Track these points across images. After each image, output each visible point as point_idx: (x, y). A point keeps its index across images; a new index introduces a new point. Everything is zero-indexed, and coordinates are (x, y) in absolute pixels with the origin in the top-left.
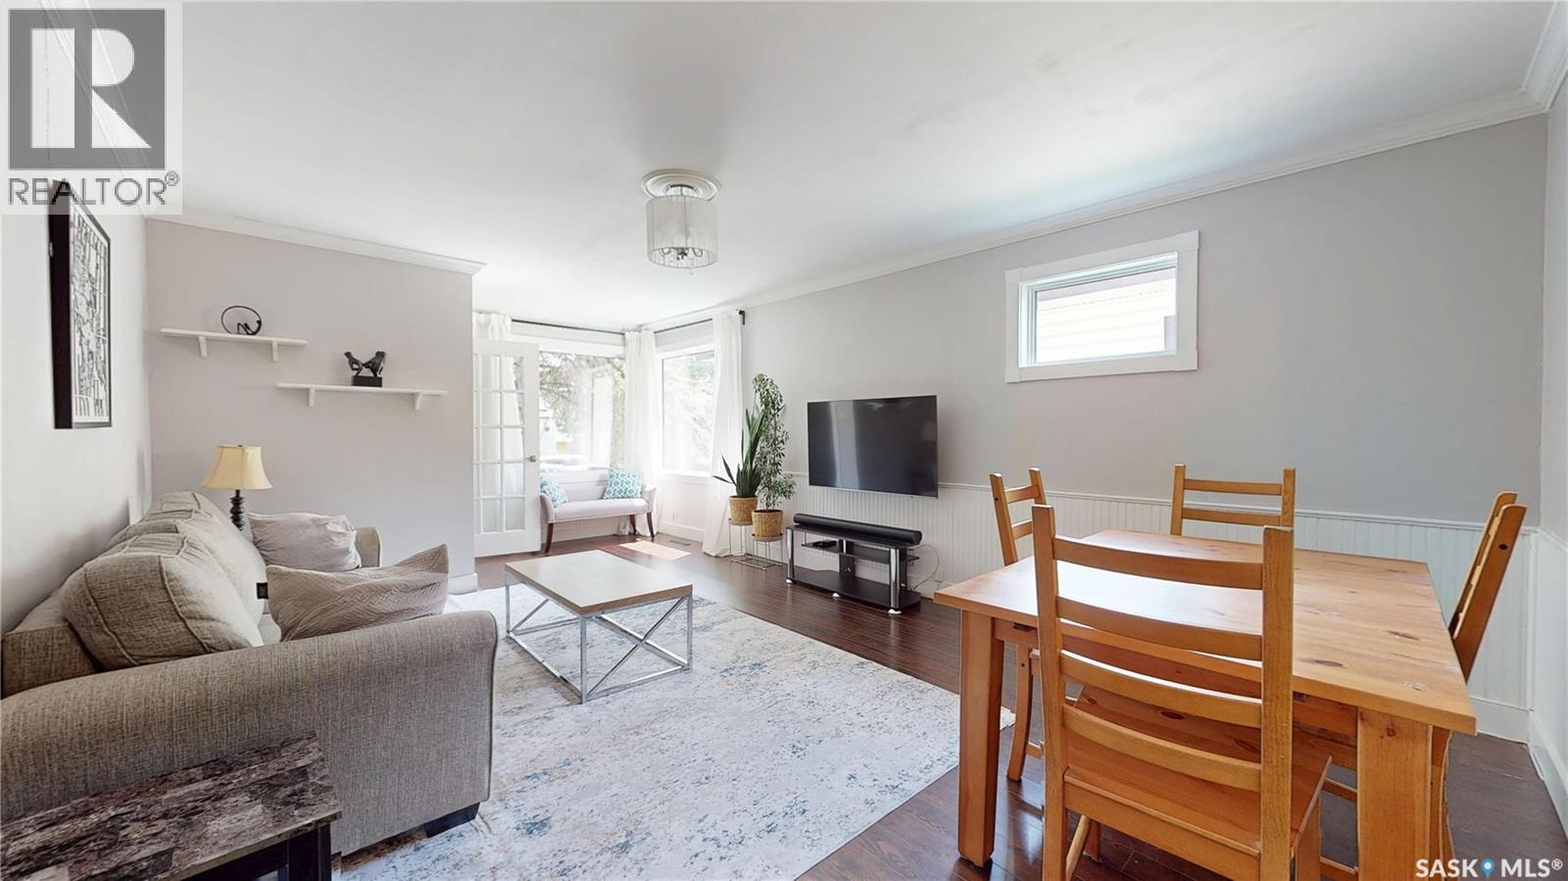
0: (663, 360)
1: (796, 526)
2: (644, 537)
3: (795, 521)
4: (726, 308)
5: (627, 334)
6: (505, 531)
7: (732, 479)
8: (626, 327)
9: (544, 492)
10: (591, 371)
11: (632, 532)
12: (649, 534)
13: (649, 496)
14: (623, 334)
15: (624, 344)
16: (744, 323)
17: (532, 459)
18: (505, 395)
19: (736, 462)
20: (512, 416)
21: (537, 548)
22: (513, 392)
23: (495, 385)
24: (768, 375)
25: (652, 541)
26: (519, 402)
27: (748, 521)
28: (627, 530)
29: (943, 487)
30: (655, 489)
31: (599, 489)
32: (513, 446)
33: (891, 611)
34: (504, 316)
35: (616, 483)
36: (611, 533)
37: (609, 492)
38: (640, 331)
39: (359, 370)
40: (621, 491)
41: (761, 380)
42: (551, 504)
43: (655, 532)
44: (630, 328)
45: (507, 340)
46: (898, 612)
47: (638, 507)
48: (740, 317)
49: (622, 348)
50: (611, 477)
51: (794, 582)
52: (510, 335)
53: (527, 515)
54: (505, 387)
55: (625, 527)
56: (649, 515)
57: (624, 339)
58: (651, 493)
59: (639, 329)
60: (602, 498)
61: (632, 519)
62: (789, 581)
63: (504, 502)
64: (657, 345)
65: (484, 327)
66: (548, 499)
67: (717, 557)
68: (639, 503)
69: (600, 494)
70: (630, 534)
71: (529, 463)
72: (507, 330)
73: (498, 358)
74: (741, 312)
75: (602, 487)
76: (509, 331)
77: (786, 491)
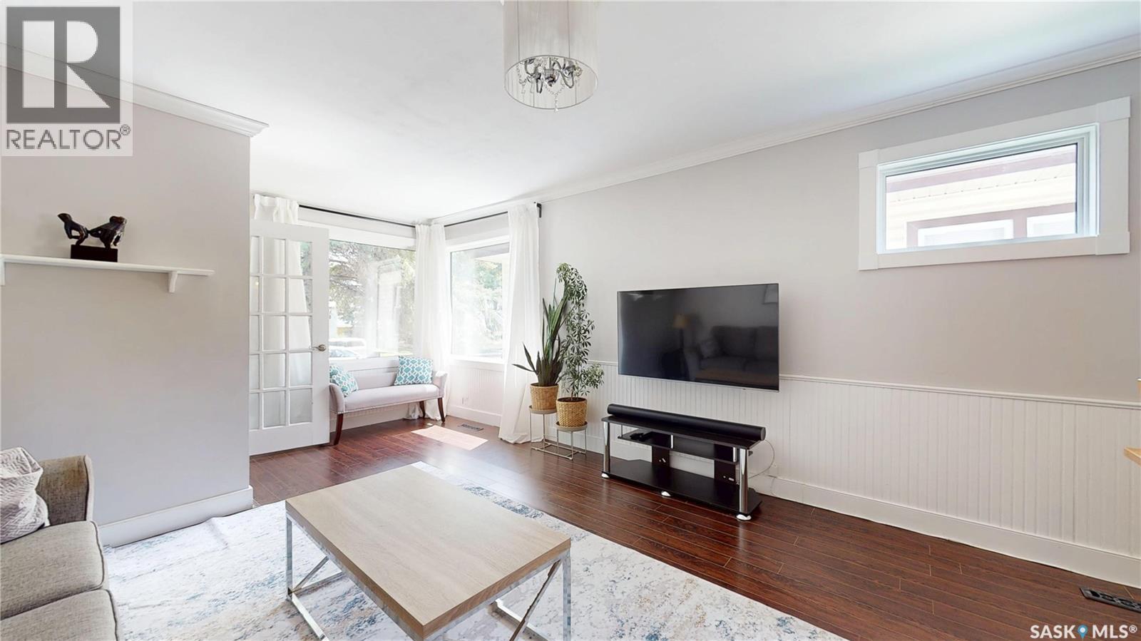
0: (451, 253)
1: (610, 417)
2: (434, 421)
3: (609, 412)
4: (521, 202)
5: (417, 226)
6: (290, 425)
7: (533, 368)
8: (416, 221)
9: (334, 382)
10: (377, 264)
11: (422, 415)
12: (440, 418)
13: (439, 381)
14: (414, 227)
15: (415, 235)
16: (540, 216)
17: (321, 348)
18: (291, 281)
19: (536, 350)
20: (298, 301)
21: (325, 439)
22: (299, 278)
23: (280, 270)
24: (572, 264)
25: (443, 425)
26: (306, 293)
27: (552, 409)
28: (417, 414)
29: (785, 379)
30: (446, 375)
31: (390, 376)
32: (300, 335)
33: (740, 517)
34: (291, 201)
35: (407, 370)
36: (401, 418)
37: (401, 378)
38: (430, 225)
39: (81, 239)
40: (412, 377)
41: (564, 270)
42: (340, 394)
43: (445, 415)
44: (420, 221)
45: (293, 223)
46: (749, 518)
47: (429, 393)
48: (537, 209)
49: (413, 240)
50: (402, 363)
51: (612, 477)
52: (297, 218)
53: (314, 406)
54: (291, 273)
55: (414, 411)
56: (440, 401)
57: (415, 232)
58: (442, 379)
59: (429, 222)
60: (393, 385)
61: (422, 405)
62: (604, 475)
63: (289, 394)
64: (446, 239)
65: (268, 211)
66: (338, 388)
67: (515, 444)
68: (430, 388)
69: (390, 380)
70: (419, 418)
71: (318, 353)
72: (294, 216)
73: (283, 242)
74: (539, 205)
75: (392, 374)
76: (297, 217)
77: (594, 379)
